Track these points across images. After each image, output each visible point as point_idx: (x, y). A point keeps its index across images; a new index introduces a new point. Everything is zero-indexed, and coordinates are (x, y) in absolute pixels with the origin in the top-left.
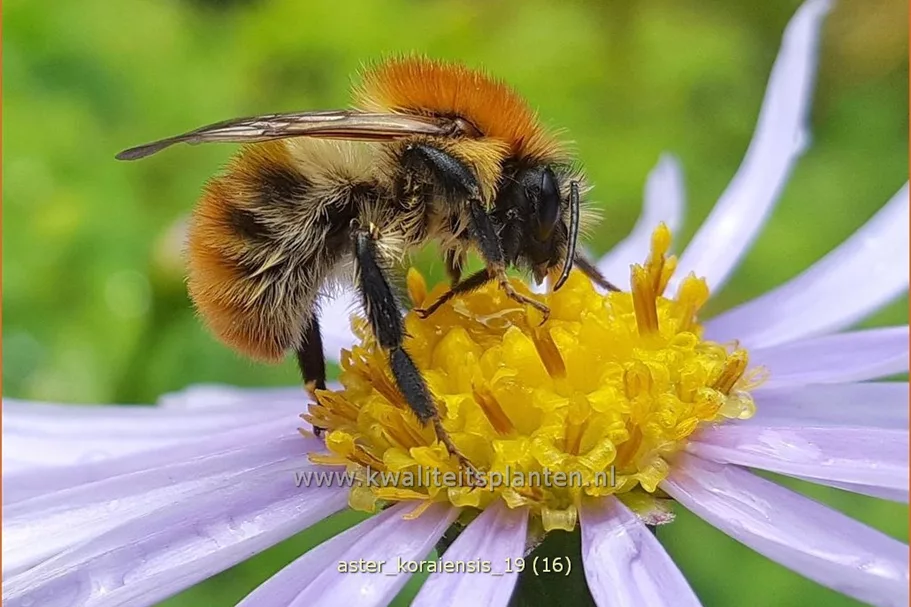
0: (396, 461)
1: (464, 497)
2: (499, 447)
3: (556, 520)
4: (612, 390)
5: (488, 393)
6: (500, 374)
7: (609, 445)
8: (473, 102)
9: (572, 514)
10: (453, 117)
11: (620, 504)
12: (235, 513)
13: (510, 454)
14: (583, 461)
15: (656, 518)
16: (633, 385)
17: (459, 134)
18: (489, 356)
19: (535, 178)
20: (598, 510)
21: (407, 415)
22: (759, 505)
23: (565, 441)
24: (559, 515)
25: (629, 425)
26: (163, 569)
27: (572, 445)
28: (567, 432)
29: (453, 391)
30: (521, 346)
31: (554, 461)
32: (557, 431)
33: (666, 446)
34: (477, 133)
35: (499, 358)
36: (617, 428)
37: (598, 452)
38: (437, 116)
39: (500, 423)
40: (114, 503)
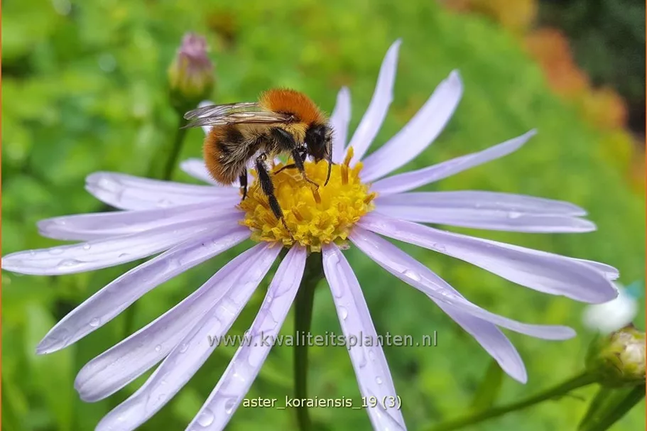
0: (266, 229)
1: (287, 242)
2: (299, 227)
3: (315, 249)
4: (334, 208)
5: (297, 211)
6: (300, 203)
7: (332, 226)
8: (296, 109)
9: (320, 247)
10: (290, 114)
11: (334, 244)
12: (214, 239)
13: (302, 229)
14: (324, 232)
15: (345, 248)
16: (341, 208)
17: (292, 121)
18: (297, 195)
19: (318, 132)
20: (328, 246)
21: (270, 212)
22: (376, 244)
23: (319, 225)
24: (316, 247)
25: (339, 219)
26: (193, 260)
27: (322, 226)
28: (320, 223)
29: (286, 209)
30: (307, 193)
31: (315, 232)
32: (317, 222)
33: (349, 225)
34: (298, 121)
35: (300, 196)
36: (335, 221)
37: (329, 229)
38: (285, 113)
39: (299, 218)
40: (175, 232)
